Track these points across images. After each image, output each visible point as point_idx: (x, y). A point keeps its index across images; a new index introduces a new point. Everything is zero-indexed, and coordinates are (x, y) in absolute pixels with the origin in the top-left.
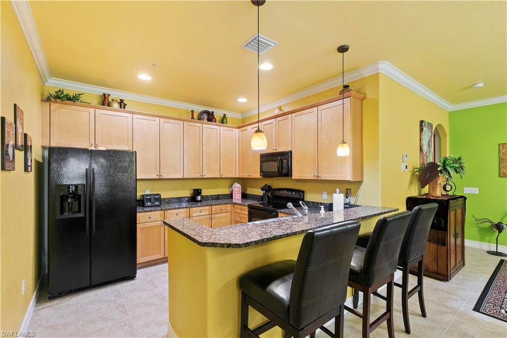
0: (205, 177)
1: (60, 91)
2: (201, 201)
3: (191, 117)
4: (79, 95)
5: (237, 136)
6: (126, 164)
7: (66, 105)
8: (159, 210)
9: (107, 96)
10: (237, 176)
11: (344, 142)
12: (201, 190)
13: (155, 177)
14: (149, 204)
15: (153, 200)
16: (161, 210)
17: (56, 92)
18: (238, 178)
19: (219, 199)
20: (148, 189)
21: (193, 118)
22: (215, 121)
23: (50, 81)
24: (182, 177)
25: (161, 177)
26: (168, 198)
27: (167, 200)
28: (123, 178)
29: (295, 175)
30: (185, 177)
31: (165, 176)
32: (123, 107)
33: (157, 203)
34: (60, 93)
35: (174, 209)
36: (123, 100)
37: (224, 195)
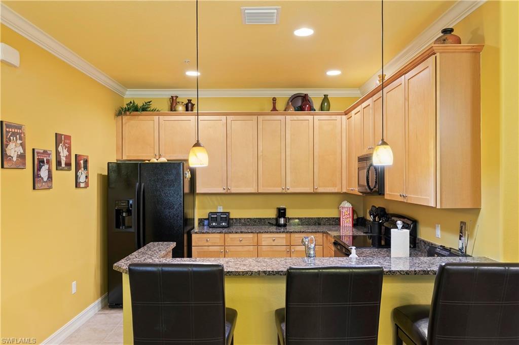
0: (289, 191)
1: (131, 103)
2: (285, 225)
3: (271, 107)
4: (149, 102)
5: (344, 127)
6: (172, 177)
7: (134, 117)
8: (218, 233)
9: (174, 98)
10: (344, 191)
11: (384, 143)
12: (285, 209)
13: (221, 191)
14: (214, 224)
15: (219, 219)
16: (220, 233)
17: (127, 104)
18: (345, 193)
19: (319, 224)
20: (221, 206)
21: (274, 109)
22: (311, 109)
23: (127, 93)
24: (257, 192)
25: (229, 191)
26: (244, 219)
27: (243, 221)
28: (170, 193)
29: (388, 193)
30: (259, 192)
31: (233, 190)
32: (190, 108)
33: (224, 224)
34: (131, 105)
35: (236, 233)
36: (191, 100)
37: (329, 219)
